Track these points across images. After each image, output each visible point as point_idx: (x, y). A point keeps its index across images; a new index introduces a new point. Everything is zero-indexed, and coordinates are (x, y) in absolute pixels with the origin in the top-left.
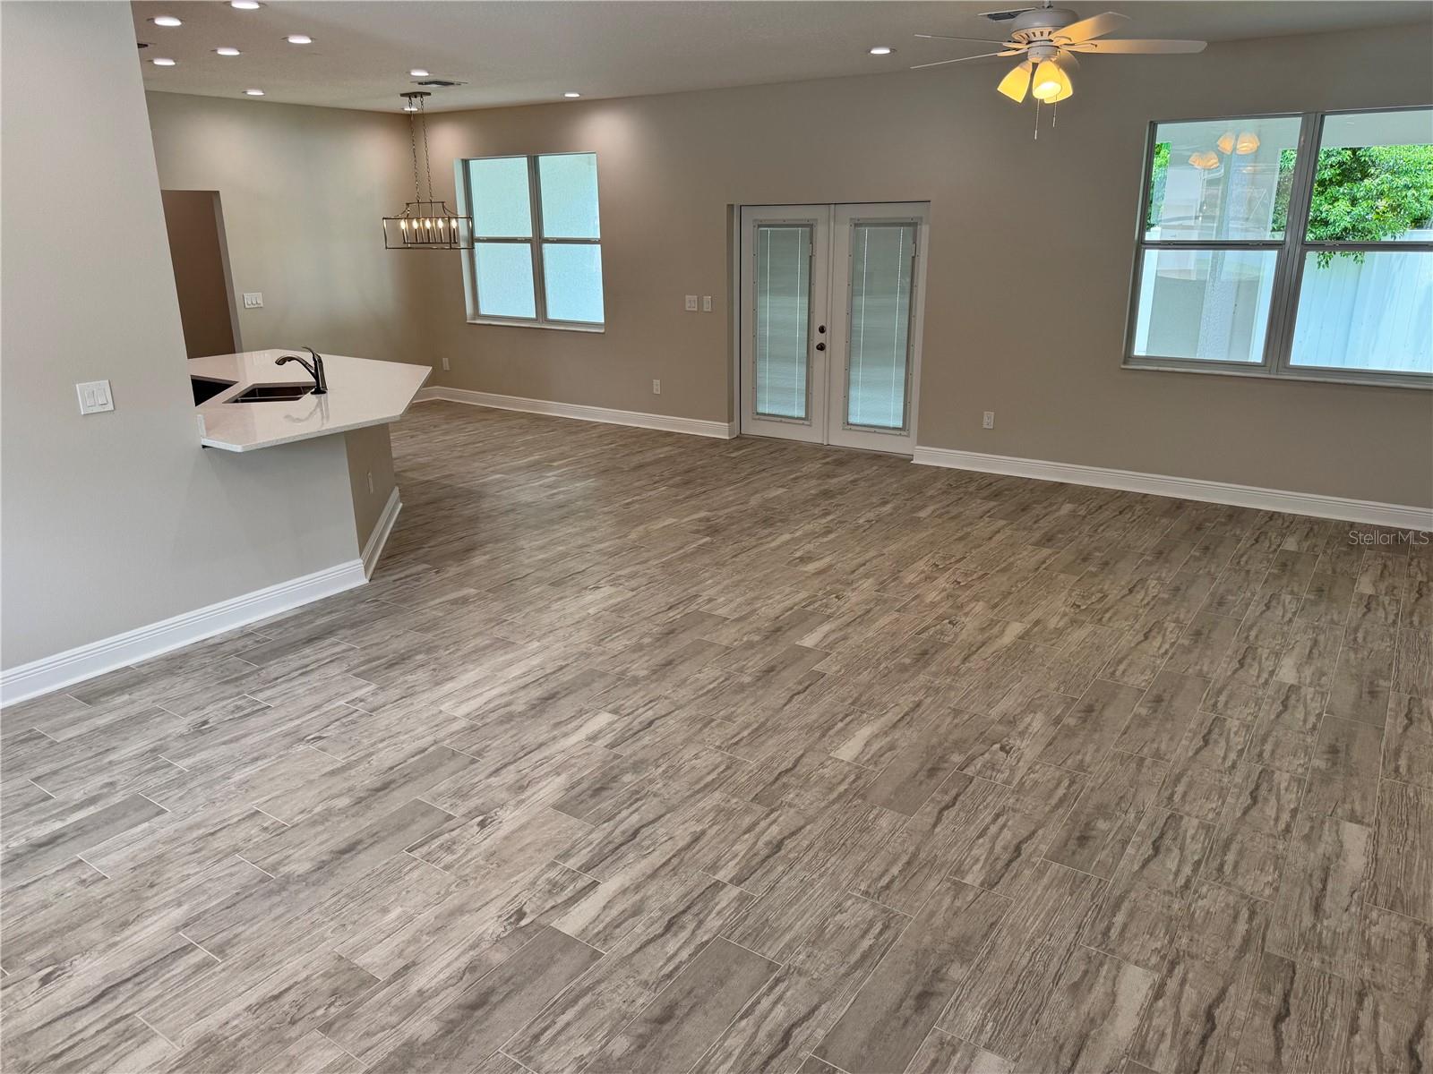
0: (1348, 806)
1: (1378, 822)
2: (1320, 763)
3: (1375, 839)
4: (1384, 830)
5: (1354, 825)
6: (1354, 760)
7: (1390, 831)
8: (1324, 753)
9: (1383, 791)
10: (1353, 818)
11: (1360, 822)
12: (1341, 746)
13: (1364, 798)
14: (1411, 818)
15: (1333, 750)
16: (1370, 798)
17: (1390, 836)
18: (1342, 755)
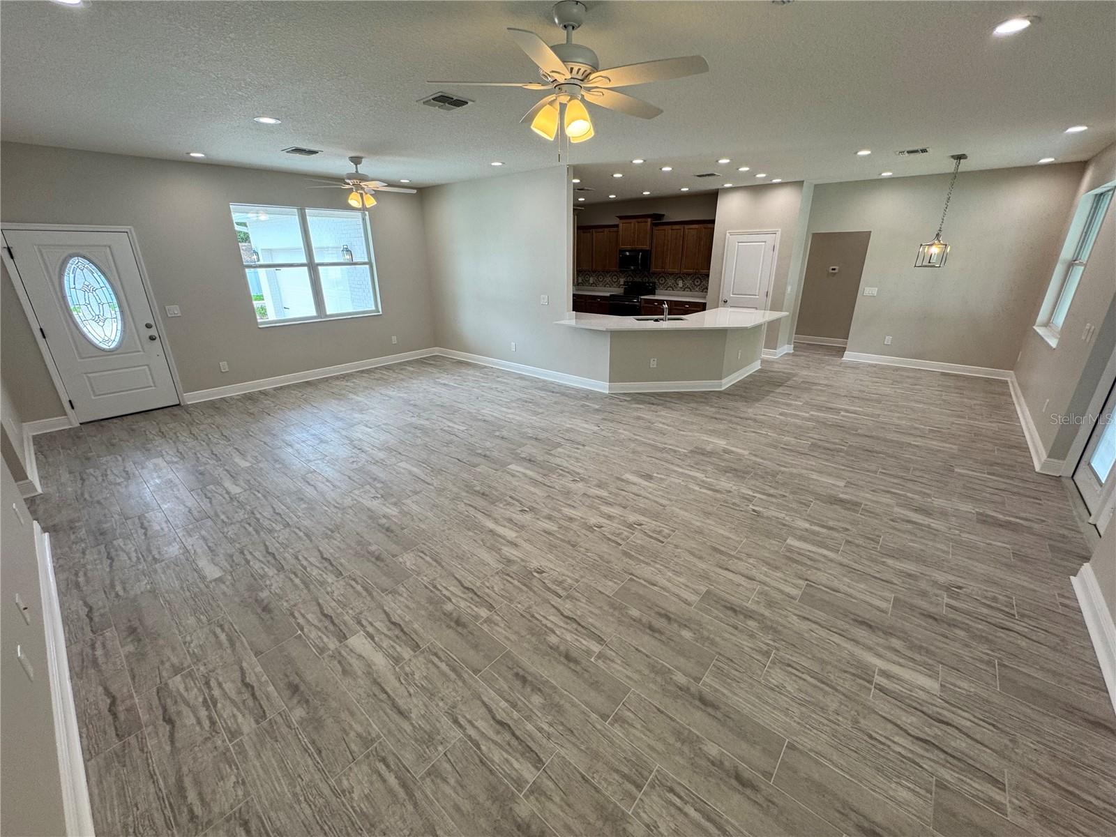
0: (228, 583)
1: (207, 587)
2: (264, 594)
3: (203, 578)
4: (202, 586)
5: (217, 576)
6: (249, 612)
7: (199, 588)
8: (269, 603)
9: (218, 606)
10: (220, 580)
11: (215, 580)
12: (266, 616)
13: (224, 593)
14: (193, 603)
15: (266, 609)
16: (222, 596)
17: (197, 585)
18: (259, 610)
